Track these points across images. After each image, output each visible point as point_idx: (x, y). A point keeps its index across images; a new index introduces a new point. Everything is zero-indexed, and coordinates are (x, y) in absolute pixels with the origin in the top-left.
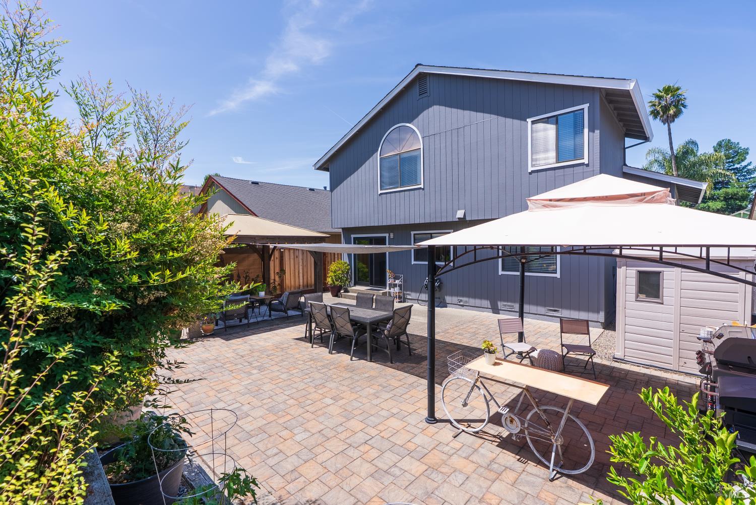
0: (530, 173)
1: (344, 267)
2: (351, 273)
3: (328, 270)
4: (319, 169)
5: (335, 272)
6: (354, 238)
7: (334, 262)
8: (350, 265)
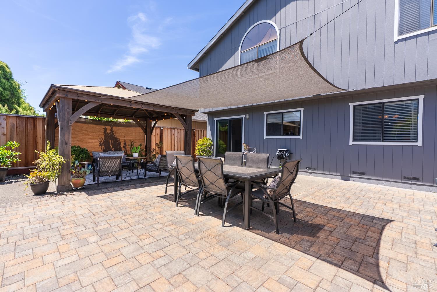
0: (396, 43)
1: (209, 143)
2: (214, 148)
3: (196, 144)
4: (191, 68)
5: (201, 146)
6: (217, 120)
7: (201, 139)
8: (213, 141)
